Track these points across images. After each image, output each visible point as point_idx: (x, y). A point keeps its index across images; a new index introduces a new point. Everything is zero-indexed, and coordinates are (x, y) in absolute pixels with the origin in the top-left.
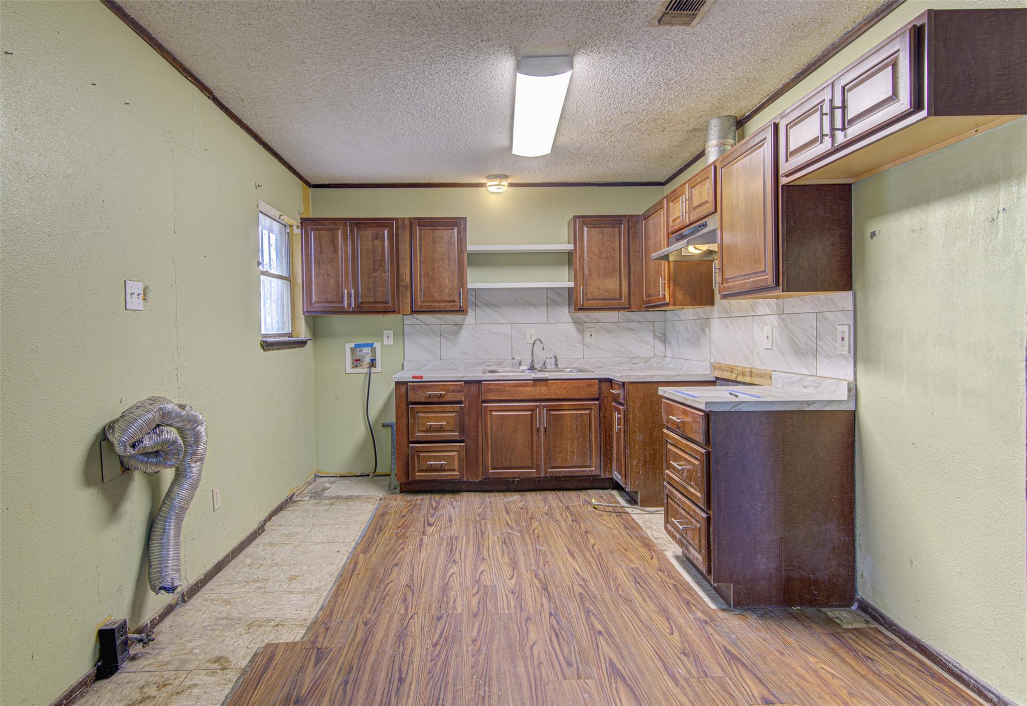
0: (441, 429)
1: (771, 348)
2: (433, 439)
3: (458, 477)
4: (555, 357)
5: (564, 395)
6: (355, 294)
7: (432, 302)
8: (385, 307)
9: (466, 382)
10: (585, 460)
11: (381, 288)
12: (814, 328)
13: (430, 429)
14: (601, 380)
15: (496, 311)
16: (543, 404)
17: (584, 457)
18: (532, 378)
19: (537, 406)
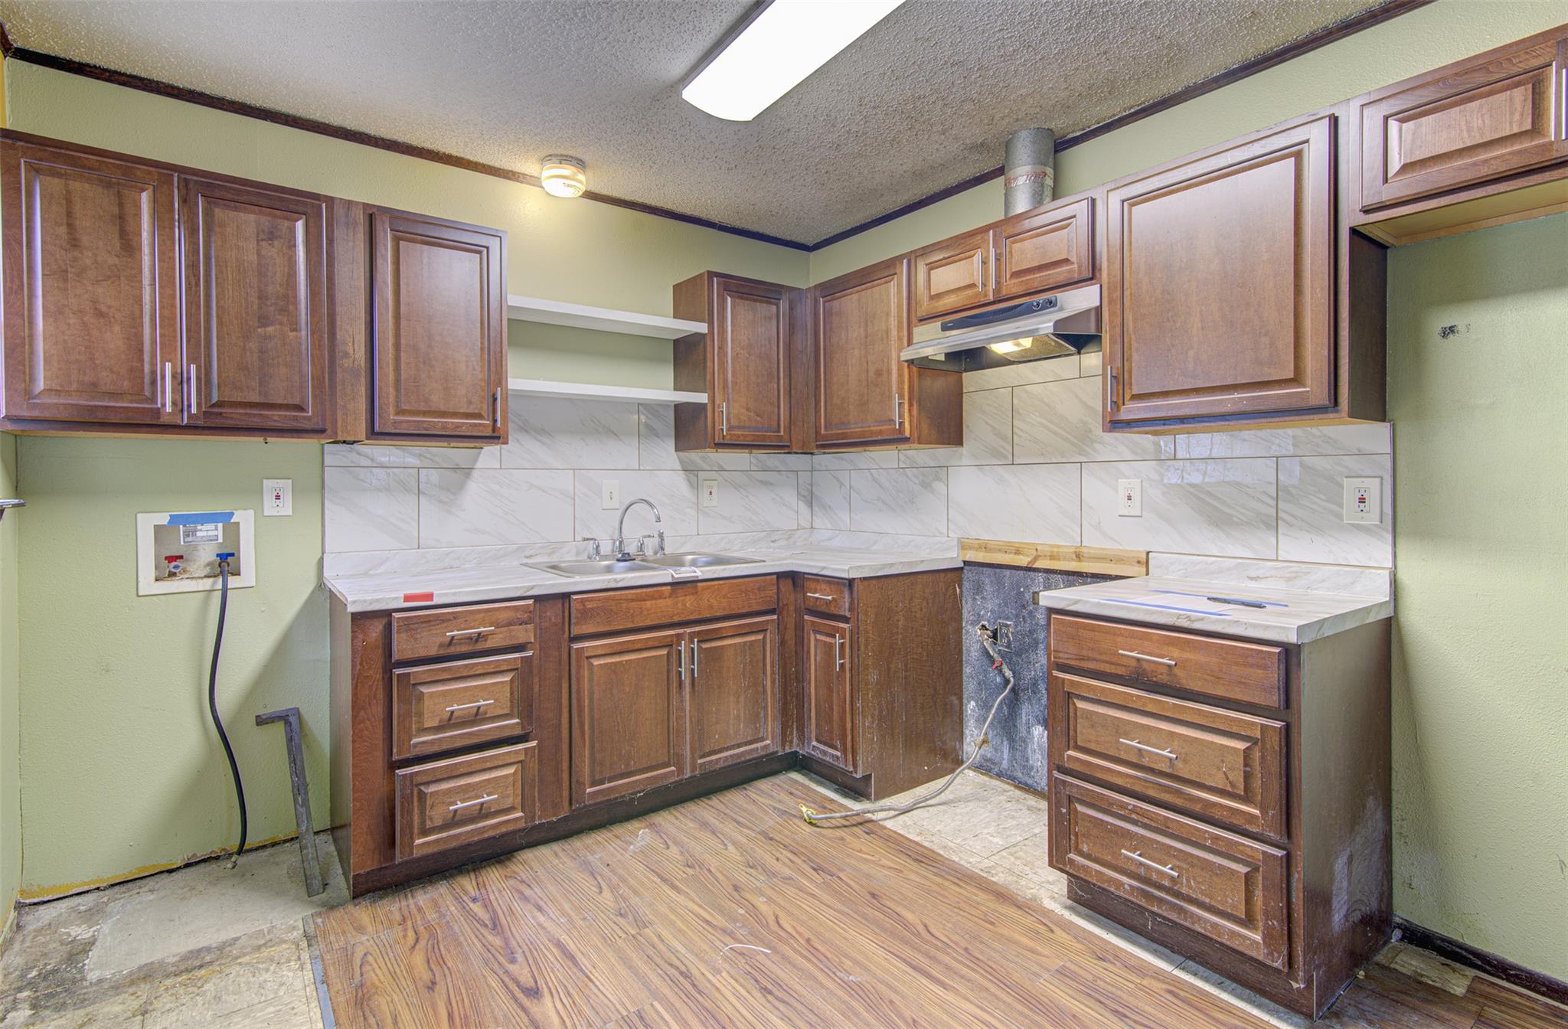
0: (478, 717)
1: (1139, 514)
2: (458, 744)
3: (522, 825)
4: (661, 535)
5: (724, 609)
6: (198, 379)
7: (425, 413)
8: (296, 418)
9: (539, 599)
10: (756, 728)
11: (283, 370)
12: (1271, 483)
13: (451, 722)
14: (781, 576)
15: (543, 443)
16: (688, 630)
17: (755, 723)
18: (670, 580)
19: (679, 637)
